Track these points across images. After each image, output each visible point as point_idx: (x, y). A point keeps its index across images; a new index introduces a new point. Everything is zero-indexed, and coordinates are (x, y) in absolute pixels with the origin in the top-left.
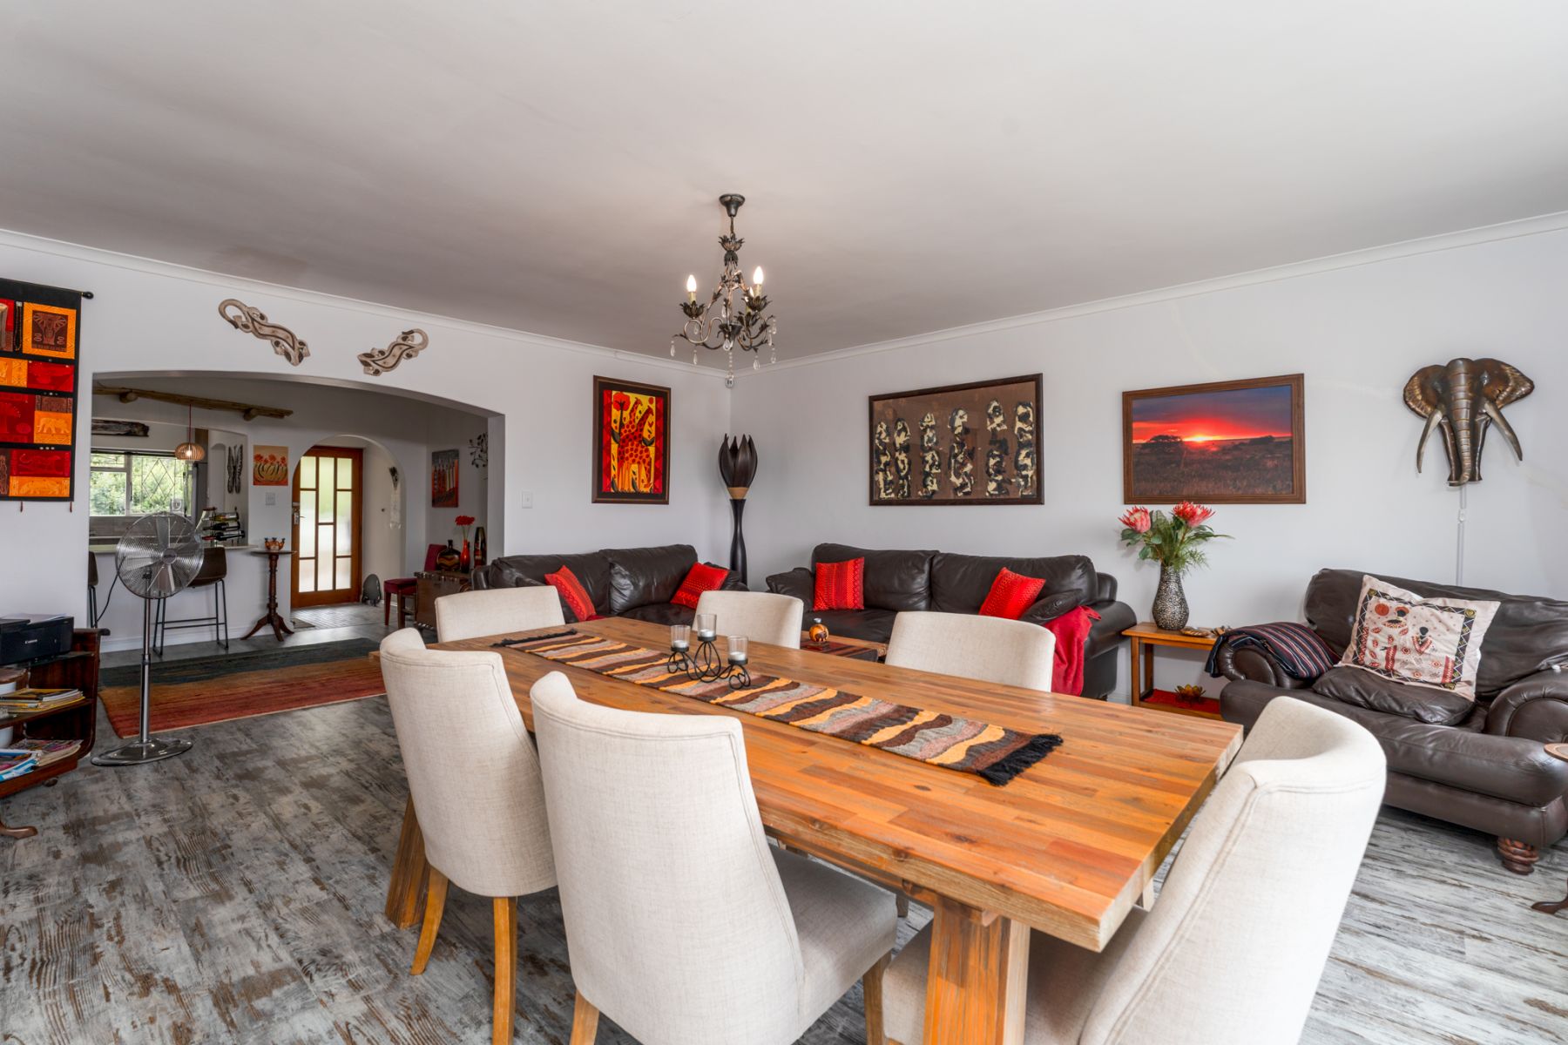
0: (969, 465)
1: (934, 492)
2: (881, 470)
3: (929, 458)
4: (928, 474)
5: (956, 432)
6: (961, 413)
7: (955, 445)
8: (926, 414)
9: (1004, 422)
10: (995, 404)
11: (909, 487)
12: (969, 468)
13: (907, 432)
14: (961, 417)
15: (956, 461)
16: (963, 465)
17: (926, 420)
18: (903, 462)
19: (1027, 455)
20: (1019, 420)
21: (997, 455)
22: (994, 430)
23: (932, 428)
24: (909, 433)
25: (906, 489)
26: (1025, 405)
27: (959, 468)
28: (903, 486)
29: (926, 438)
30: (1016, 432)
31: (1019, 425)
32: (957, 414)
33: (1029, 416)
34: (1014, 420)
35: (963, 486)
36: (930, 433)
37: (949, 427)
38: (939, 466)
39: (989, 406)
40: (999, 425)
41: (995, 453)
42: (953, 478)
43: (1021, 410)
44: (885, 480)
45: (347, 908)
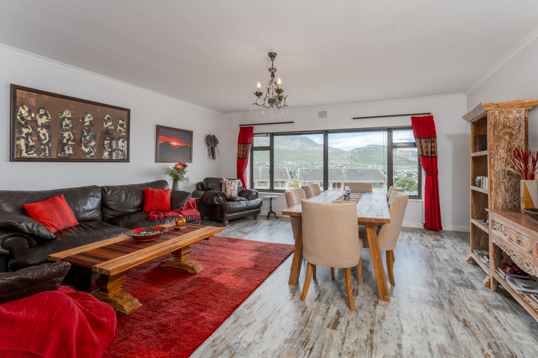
0: (93, 142)
1: (70, 154)
2: (23, 138)
3: (66, 135)
4: (66, 144)
5: (85, 124)
6: (89, 115)
7: (85, 131)
8: (65, 110)
9: (112, 125)
10: (108, 116)
11: (50, 151)
12: (93, 143)
13: (48, 117)
14: (89, 117)
15: (85, 139)
16: (90, 141)
17: (64, 113)
18: (44, 135)
19: (123, 142)
20: (120, 126)
21: (108, 140)
22: (107, 128)
23: (69, 119)
24: (50, 118)
25: (47, 152)
26: (122, 120)
27: (87, 143)
28: (44, 150)
29: (64, 124)
30: (118, 131)
31: (119, 128)
32: (86, 115)
33: (124, 125)
34: (117, 125)
35: (90, 152)
36: (67, 121)
37: (81, 120)
38: (73, 141)
39: (105, 116)
40: (110, 126)
41: (108, 138)
42: (83, 148)
43: (120, 122)
44: (27, 145)
45: (398, 312)
